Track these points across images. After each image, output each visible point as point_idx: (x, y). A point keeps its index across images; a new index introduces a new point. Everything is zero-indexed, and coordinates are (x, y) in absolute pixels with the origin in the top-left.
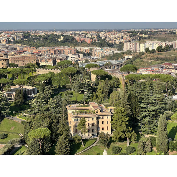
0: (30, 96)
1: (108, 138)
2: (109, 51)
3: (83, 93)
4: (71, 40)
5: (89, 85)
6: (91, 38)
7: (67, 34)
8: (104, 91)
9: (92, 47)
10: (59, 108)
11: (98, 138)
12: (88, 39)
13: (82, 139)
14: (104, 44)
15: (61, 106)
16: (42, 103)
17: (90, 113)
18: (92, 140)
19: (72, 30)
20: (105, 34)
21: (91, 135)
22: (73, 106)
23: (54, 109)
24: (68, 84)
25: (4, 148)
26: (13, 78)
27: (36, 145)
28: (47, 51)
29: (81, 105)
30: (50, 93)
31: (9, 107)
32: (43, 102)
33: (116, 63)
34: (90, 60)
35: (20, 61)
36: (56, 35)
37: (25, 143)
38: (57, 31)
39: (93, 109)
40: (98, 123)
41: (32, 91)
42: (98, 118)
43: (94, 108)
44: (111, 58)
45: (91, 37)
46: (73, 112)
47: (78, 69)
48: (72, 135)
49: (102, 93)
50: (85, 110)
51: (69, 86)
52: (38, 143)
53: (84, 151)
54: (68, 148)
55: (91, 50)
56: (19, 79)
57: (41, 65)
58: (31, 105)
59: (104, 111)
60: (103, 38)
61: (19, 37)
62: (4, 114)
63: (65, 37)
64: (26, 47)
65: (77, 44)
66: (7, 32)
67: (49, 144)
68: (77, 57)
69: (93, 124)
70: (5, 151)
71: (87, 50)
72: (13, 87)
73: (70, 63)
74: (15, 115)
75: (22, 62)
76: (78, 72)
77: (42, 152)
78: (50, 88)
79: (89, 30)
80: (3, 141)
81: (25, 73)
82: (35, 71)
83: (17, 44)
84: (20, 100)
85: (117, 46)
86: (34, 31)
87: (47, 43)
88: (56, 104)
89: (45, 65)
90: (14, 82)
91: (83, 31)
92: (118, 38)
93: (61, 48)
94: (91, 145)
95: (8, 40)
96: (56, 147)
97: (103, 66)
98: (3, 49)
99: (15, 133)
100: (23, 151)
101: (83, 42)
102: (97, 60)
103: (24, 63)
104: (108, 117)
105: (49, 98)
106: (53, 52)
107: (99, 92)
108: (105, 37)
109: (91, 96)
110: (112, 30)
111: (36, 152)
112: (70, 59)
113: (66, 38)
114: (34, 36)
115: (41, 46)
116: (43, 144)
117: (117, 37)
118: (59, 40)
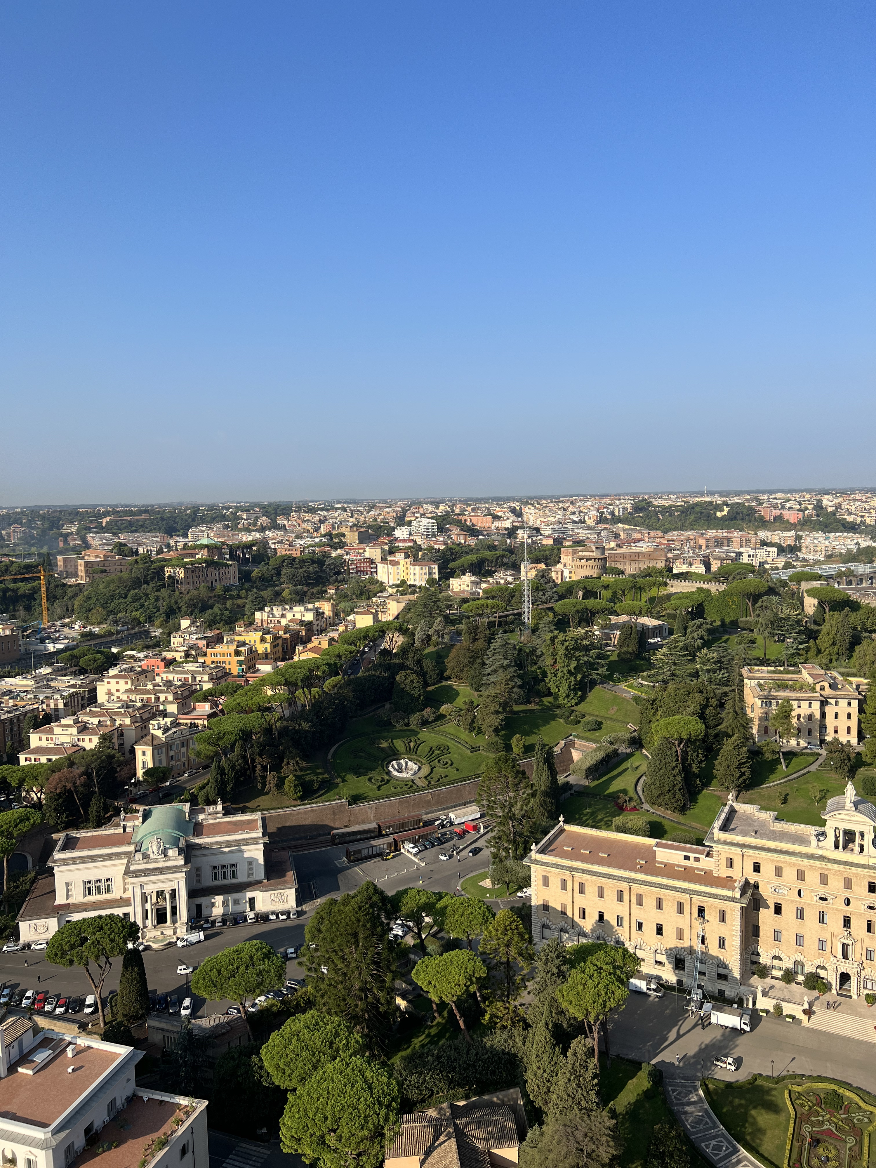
0: (651, 641)
1: (852, 756)
2: (848, 542)
3: (783, 641)
4: (748, 515)
5: (798, 622)
6: (798, 510)
7: (737, 500)
8: (838, 637)
9: (801, 531)
10: (722, 672)
11: (823, 752)
12: (792, 512)
13: (782, 750)
14: (832, 523)
15: (727, 668)
16: (681, 658)
17: (801, 689)
18: (808, 755)
19: (748, 493)
20: (837, 501)
21: (803, 744)
22: (758, 670)
23: (712, 673)
24: (744, 619)
25: (595, 750)
26: (614, 599)
27: (669, 753)
28: (688, 541)
29: (779, 668)
30: (702, 638)
31: (607, 662)
32: (685, 655)
33: (867, 571)
34: (795, 563)
35: (627, 563)
36: (711, 503)
37: (642, 746)
38: (711, 493)
39: (810, 680)
40: (823, 715)
41: (657, 631)
42: (824, 703)
43: (814, 679)
44: (851, 557)
45: (798, 507)
46: (760, 685)
47: (770, 583)
48: (754, 739)
49: (834, 644)
50: (790, 683)
51: (747, 621)
52: (674, 750)
53: (786, 779)
54: (745, 769)
55: (799, 538)
56: (628, 601)
57: (675, 571)
58: (656, 662)
59: (839, 687)
60: (830, 510)
61: (625, 509)
62: (595, 676)
63: (732, 508)
64: (640, 532)
65: (763, 524)
66: (597, 498)
67: (700, 756)
68: (761, 555)
69: (810, 717)
70: (598, 759)
71: (788, 538)
72: (614, 620)
73: (750, 568)
74: (619, 680)
75: (632, 565)
76: (771, 591)
77: (683, 771)
78: (701, 625)
79: (792, 492)
80: (592, 737)
81: (641, 589)
82: (666, 584)
83: (620, 525)
84: (630, 649)
85: (869, 529)
86: (659, 495)
87: (688, 522)
88: (715, 663)
89: (687, 573)
90: (618, 607)
91: (779, 494)
92: (872, 511)
93: (722, 533)
94: (805, 768)
95: (601, 517)
96: (716, 763)
97: (830, 577)
98: (589, 536)
99: (618, 721)
100: (637, 764)
101: (779, 519)
102: (814, 564)
103: (636, 566)
104: (849, 704)
105: (699, 649)
106: (702, 542)
107: (824, 641)
108: (837, 508)
109: (803, 649)
110: (853, 491)
111: (669, 769)
112: (745, 559)
113: (735, 511)
114: (658, 507)
115: (674, 529)
116: (685, 753)
117: (868, 508)
118: (719, 514)
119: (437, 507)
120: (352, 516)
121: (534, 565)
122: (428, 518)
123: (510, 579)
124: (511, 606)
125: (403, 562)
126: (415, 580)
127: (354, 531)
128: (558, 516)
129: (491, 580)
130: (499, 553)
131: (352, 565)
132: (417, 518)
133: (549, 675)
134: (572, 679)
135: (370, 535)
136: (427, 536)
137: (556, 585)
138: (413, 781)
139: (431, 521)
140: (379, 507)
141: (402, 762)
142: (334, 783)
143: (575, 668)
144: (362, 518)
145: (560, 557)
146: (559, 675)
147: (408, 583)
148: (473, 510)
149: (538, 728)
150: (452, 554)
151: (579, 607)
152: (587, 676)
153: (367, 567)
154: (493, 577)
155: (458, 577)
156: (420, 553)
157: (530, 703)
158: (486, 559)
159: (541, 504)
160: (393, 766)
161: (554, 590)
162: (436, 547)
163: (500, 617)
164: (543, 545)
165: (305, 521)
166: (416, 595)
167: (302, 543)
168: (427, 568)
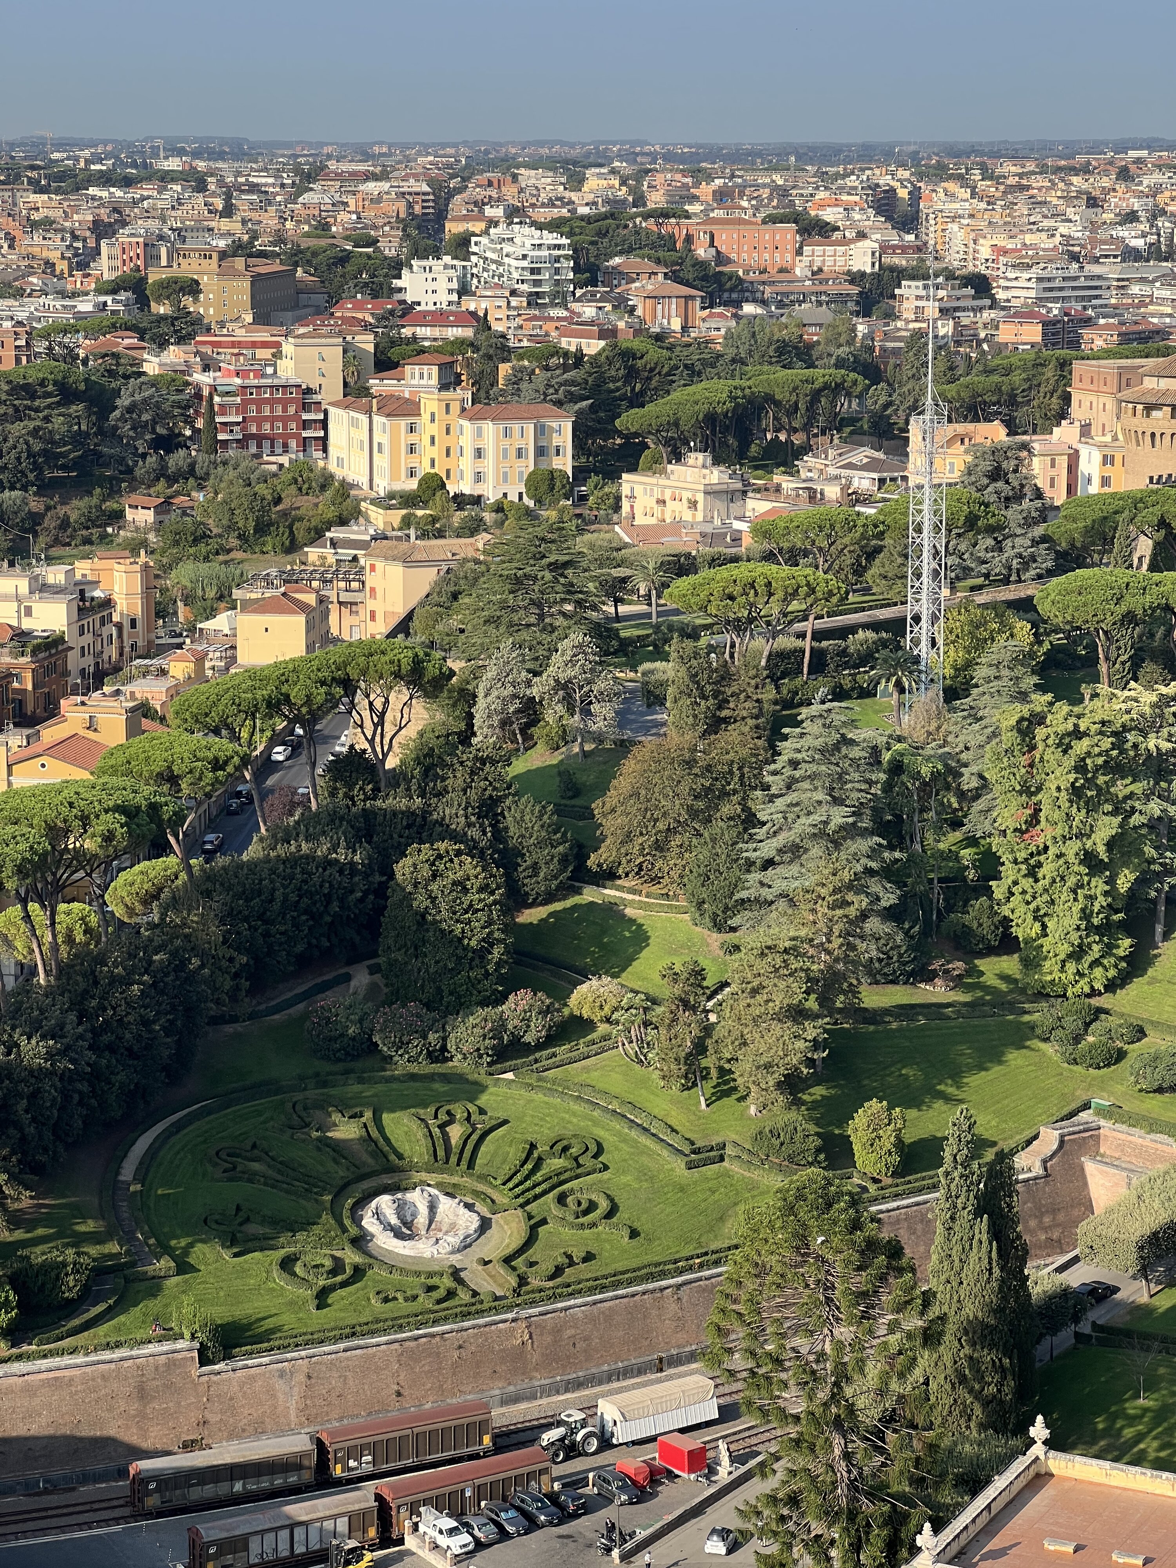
119: (576, 182)
120: (228, 211)
121: (960, 428)
122: (540, 226)
123: (863, 482)
124: (867, 591)
125: (430, 403)
126: (479, 477)
127: (237, 274)
128: (1063, 229)
129: (788, 484)
130: (821, 374)
131: (223, 412)
132: (493, 223)
133: (1009, 872)
134: (1099, 885)
135: (301, 290)
136: (533, 299)
137: (1046, 512)
138: (456, 1273)
139: (550, 238)
140: (339, 177)
141: (417, 1198)
142: (144, 1278)
143: (1110, 845)
144: (269, 220)
145: (1067, 399)
146: (1047, 870)
147: (452, 488)
148: (722, 196)
149: (956, 1075)
150: (632, 374)
151: (1136, 603)
152: (1159, 877)
153: (285, 420)
154: (792, 472)
155: (655, 467)
156: (504, 369)
157: (930, 977)
158: (769, 398)
159: (998, 179)
160: (377, 1214)
161: (1039, 531)
162: (569, 344)
163: (818, 636)
164: (999, 348)
165: (34, 225)
166: (482, 539)
167: (22, 316)
168: (530, 428)
